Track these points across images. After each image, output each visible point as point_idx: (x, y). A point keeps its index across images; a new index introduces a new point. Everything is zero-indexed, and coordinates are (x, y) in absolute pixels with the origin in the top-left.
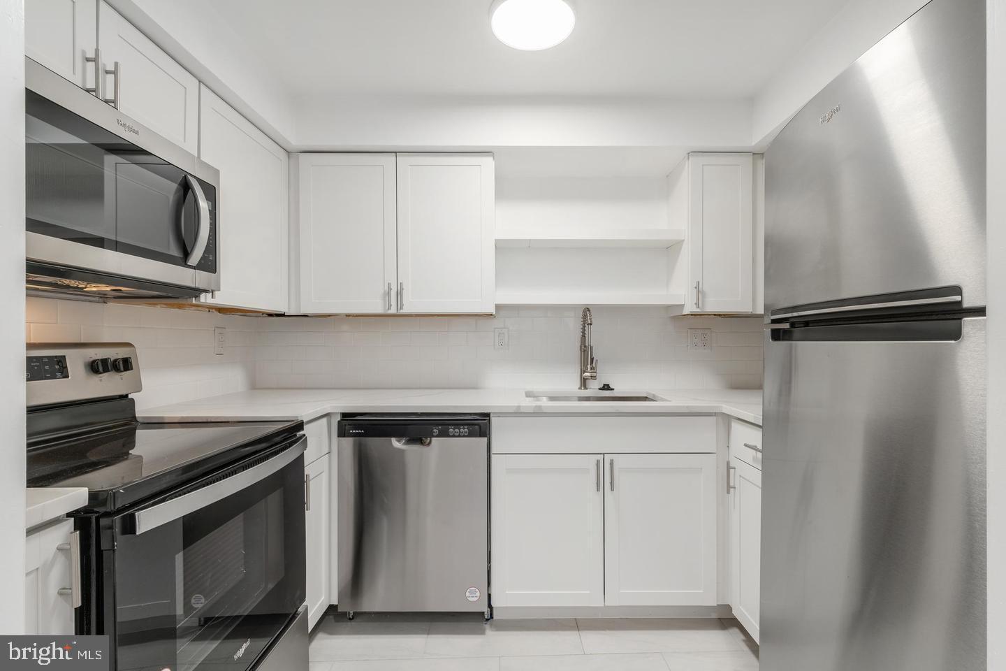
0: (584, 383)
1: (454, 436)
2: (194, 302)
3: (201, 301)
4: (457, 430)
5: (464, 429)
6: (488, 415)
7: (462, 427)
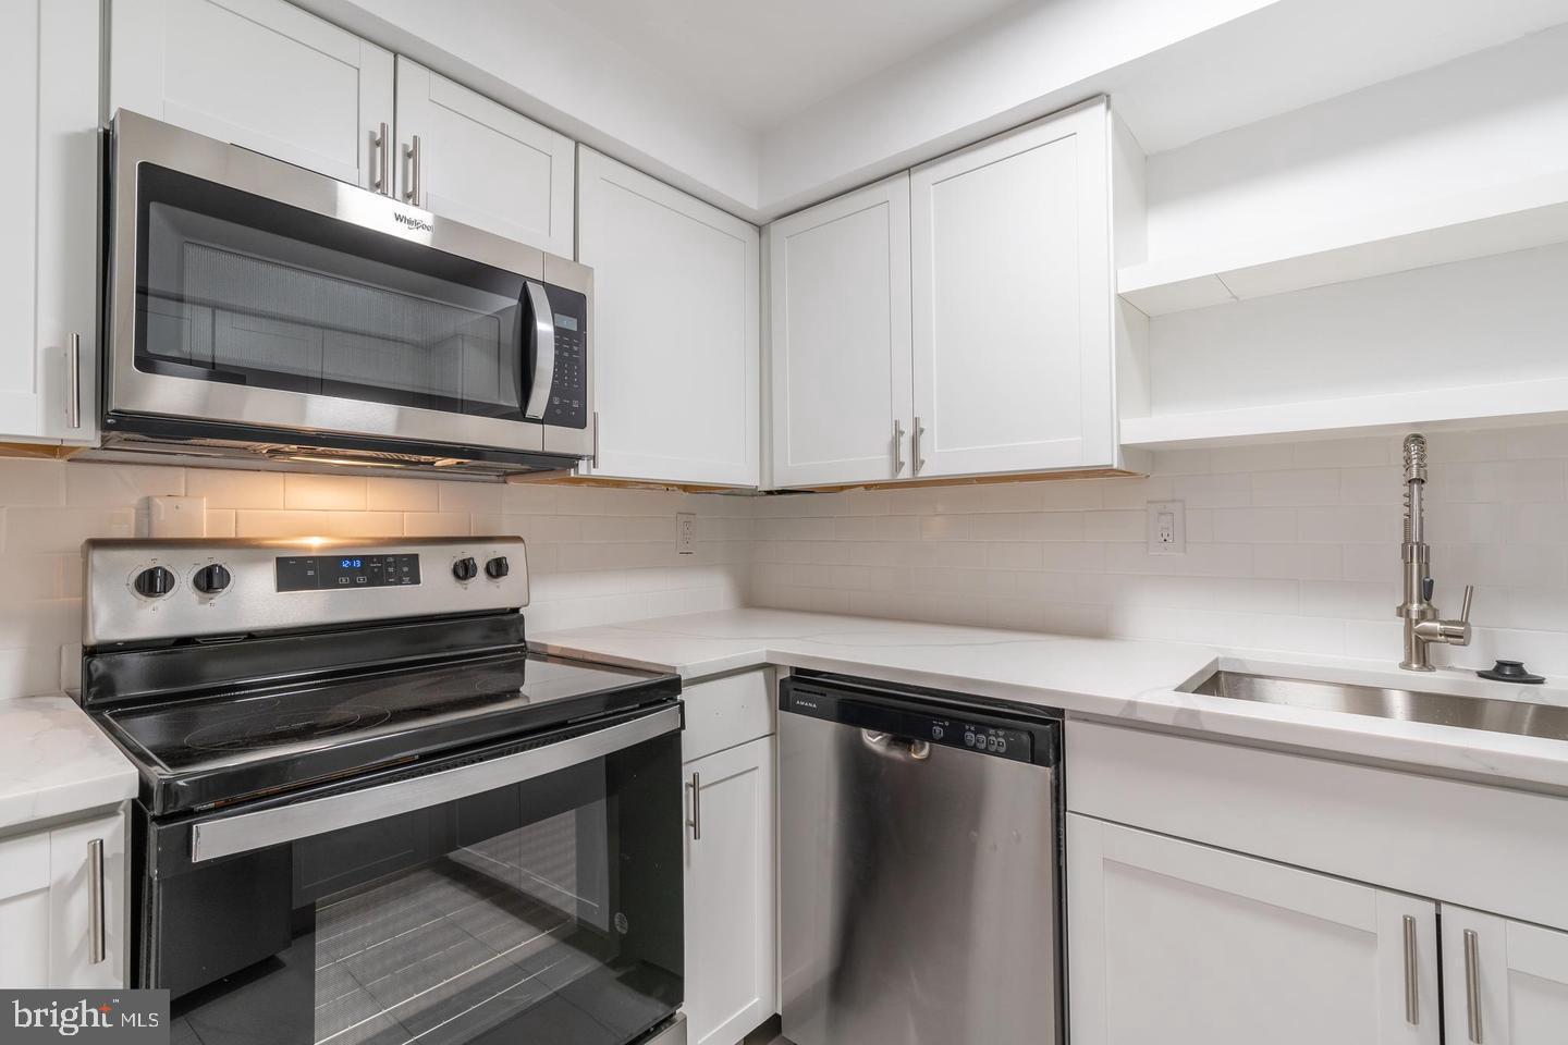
0: (1420, 651)
1: (974, 748)
2: (572, 475)
3: (580, 472)
4: (982, 737)
5: (997, 736)
6: (1060, 712)
7: (992, 731)
